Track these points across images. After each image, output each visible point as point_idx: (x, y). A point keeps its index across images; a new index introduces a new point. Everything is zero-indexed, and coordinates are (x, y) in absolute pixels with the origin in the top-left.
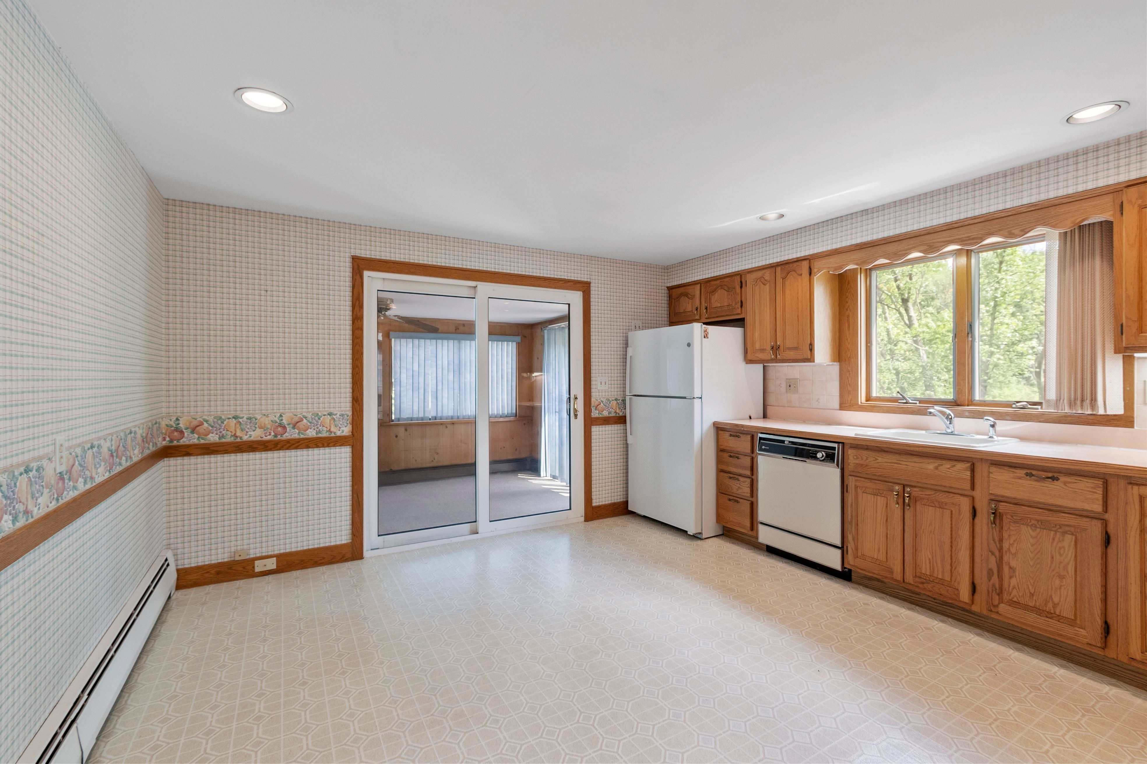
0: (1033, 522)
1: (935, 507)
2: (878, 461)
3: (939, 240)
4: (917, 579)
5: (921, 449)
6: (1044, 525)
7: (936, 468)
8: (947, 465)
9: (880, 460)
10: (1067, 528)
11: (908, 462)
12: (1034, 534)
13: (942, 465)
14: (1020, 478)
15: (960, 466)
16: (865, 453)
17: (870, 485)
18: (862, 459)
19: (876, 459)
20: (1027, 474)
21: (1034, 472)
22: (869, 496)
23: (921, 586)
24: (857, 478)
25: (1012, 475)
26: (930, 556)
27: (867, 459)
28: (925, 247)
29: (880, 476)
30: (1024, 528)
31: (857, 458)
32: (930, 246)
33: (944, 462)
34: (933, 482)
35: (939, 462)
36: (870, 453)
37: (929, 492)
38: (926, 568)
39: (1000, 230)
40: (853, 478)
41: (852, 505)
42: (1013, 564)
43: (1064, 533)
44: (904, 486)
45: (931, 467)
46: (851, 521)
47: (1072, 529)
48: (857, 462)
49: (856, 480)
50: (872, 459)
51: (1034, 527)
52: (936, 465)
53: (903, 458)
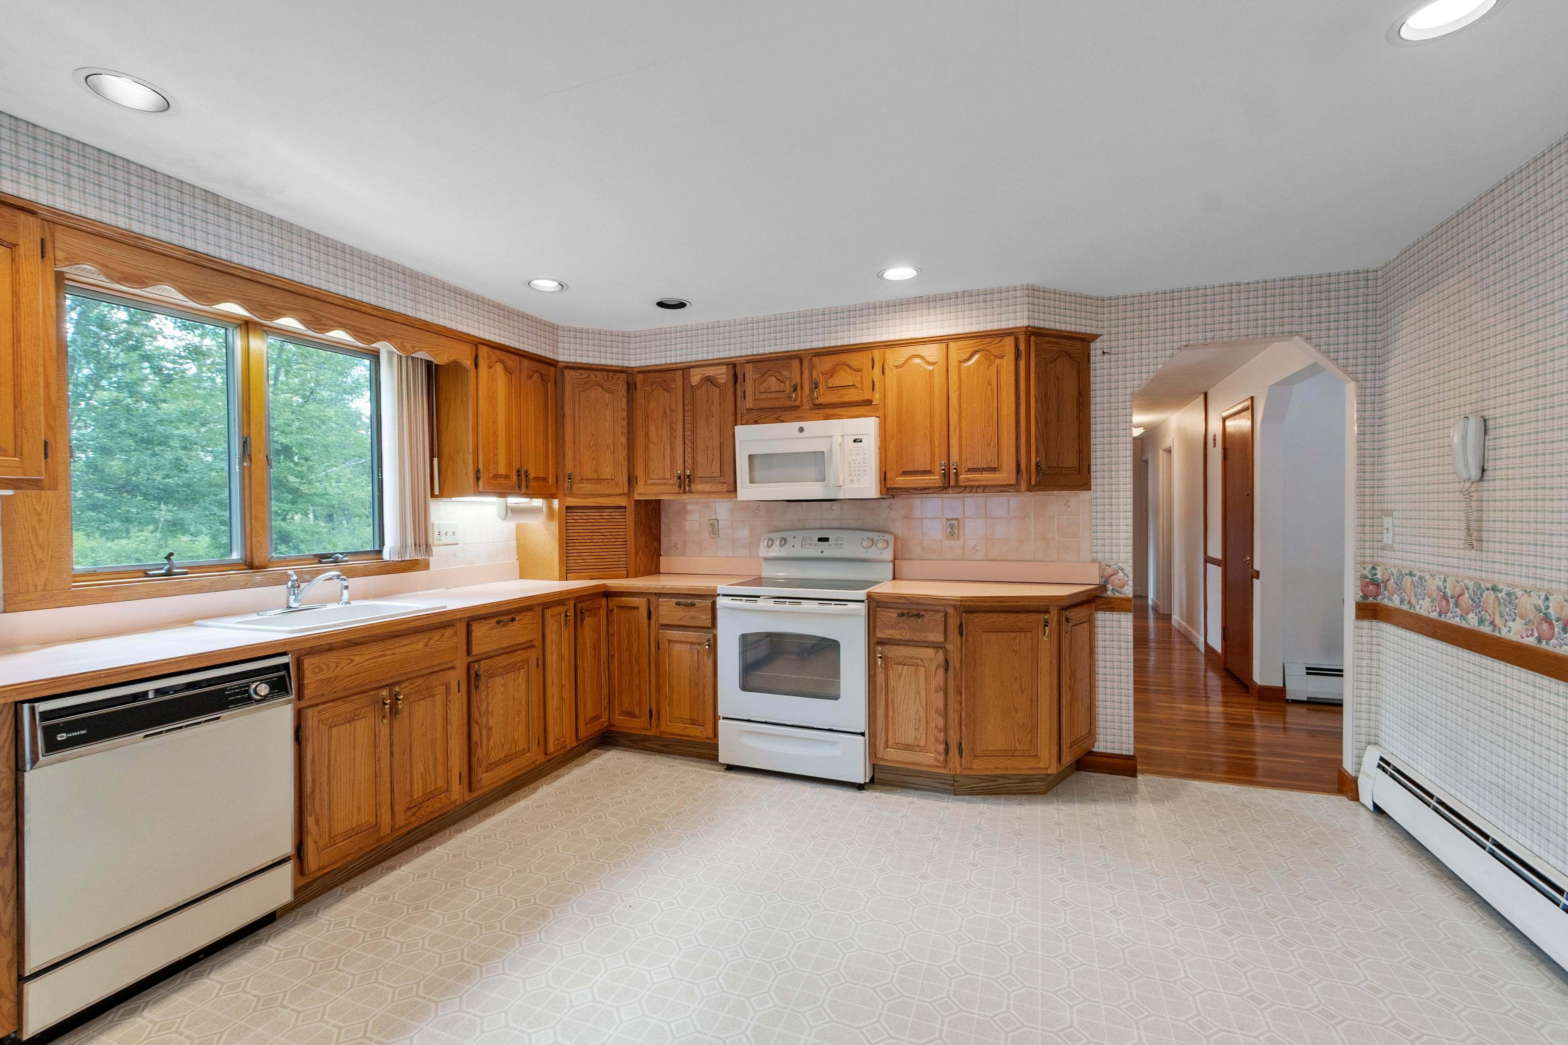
0: (500, 670)
1: (424, 698)
2: (354, 663)
3: (329, 315)
4: (409, 813)
5: (413, 623)
6: (508, 670)
7: (426, 645)
8: (436, 635)
9: (358, 659)
10: (519, 665)
11: (396, 648)
12: (502, 682)
13: (431, 639)
14: (493, 628)
15: (449, 632)
16: (332, 657)
17: (344, 708)
18: (329, 669)
19: (352, 661)
20: (498, 622)
21: (501, 618)
22: (342, 728)
23: (413, 819)
24: (320, 707)
25: (487, 627)
26: (422, 769)
27: (337, 667)
28: (309, 317)
29: (359, 686)
30: (497, 679)
31: (321, 670)
32: (317, 320)
33: (433, 633)
34: (423, 665)
35: (428, 635)
36: (343, 653)
37: (420, 681)
38: (418, 789)
39: (395, 337)
40: (315, 709)
41: (313, 761)
42: (491, 723)
43: (519, 669)
44: (390, 686)
45: (420, 645)
46: (313, 792)
47: (521, 664)
48: (321, 677)
49: (320, 711)
50: (345, 663)
51: (502, 674)
52: (426, 640)
53: (390, 644)
